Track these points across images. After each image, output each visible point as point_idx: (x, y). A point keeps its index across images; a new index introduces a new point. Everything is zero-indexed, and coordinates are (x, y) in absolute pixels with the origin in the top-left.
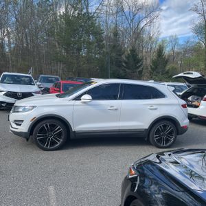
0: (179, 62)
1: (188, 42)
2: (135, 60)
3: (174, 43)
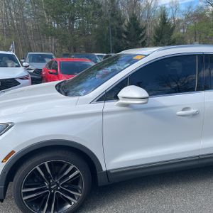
0: (182, 31)
1: (190, 7)
2: (136, 30)
3: (174, 9)
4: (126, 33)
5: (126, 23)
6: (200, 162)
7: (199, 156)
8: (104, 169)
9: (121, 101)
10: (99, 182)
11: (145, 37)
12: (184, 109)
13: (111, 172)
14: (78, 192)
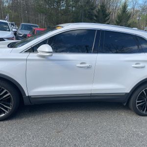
0: (138, 18)
1: (146, 2)
4: (96, 16)
5: (97, 9)
6: (92, 98)
7: (91, 94)
8: (27, 95)
9: (39, 54)
10: (25, 102)
11: (109, 20)
12: (82, 63)
13: (32, 97)
14: (9, 107)
